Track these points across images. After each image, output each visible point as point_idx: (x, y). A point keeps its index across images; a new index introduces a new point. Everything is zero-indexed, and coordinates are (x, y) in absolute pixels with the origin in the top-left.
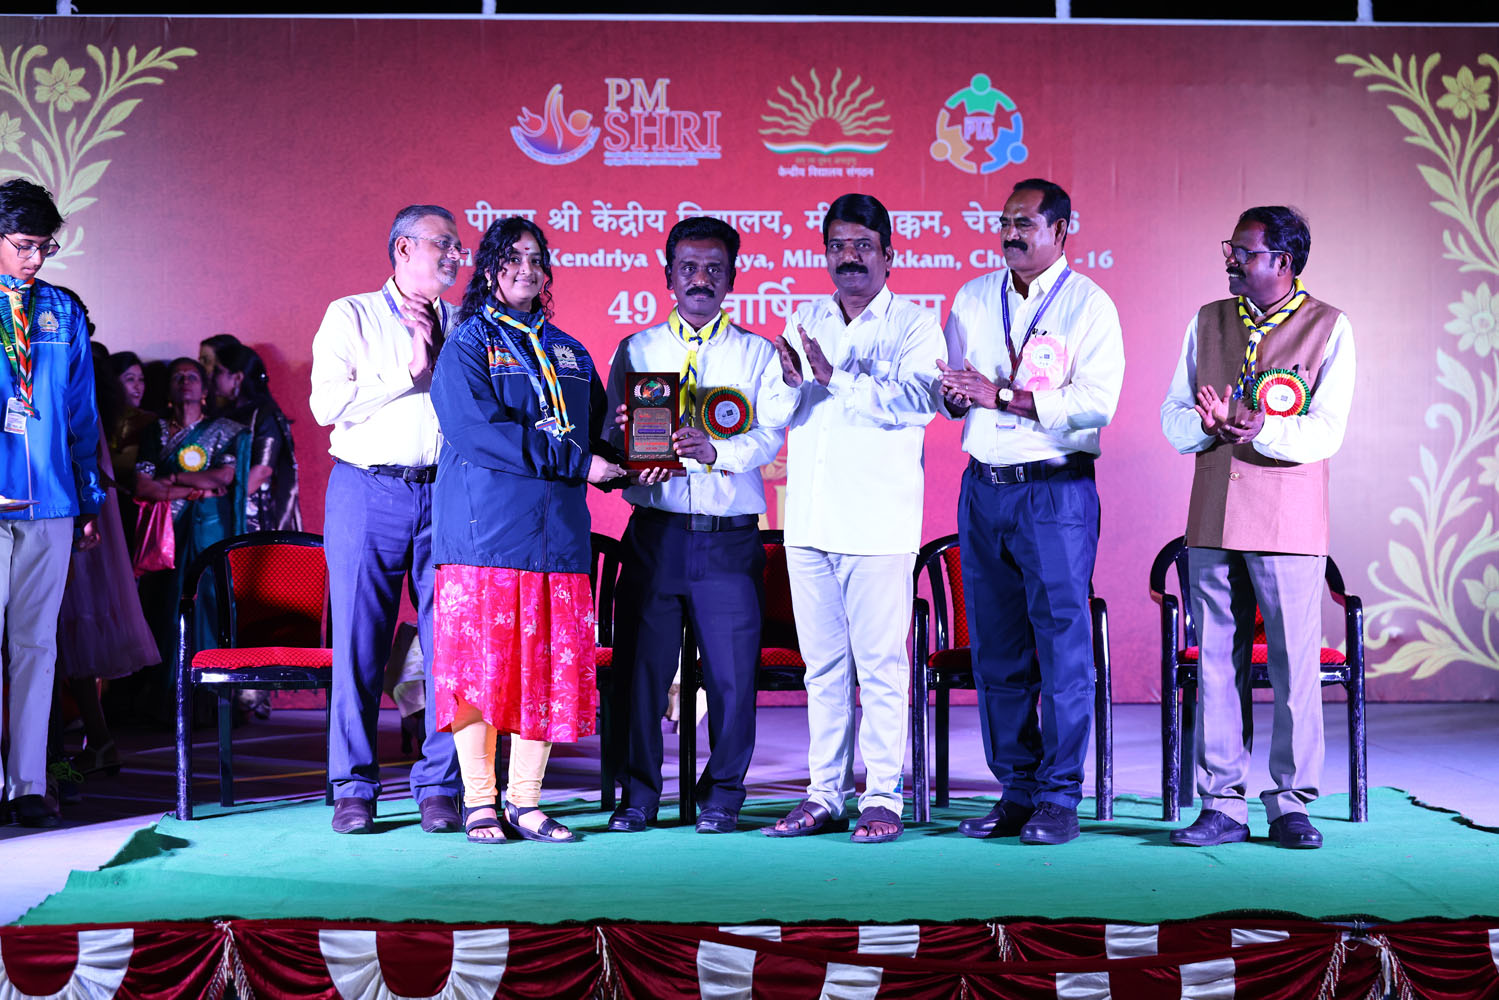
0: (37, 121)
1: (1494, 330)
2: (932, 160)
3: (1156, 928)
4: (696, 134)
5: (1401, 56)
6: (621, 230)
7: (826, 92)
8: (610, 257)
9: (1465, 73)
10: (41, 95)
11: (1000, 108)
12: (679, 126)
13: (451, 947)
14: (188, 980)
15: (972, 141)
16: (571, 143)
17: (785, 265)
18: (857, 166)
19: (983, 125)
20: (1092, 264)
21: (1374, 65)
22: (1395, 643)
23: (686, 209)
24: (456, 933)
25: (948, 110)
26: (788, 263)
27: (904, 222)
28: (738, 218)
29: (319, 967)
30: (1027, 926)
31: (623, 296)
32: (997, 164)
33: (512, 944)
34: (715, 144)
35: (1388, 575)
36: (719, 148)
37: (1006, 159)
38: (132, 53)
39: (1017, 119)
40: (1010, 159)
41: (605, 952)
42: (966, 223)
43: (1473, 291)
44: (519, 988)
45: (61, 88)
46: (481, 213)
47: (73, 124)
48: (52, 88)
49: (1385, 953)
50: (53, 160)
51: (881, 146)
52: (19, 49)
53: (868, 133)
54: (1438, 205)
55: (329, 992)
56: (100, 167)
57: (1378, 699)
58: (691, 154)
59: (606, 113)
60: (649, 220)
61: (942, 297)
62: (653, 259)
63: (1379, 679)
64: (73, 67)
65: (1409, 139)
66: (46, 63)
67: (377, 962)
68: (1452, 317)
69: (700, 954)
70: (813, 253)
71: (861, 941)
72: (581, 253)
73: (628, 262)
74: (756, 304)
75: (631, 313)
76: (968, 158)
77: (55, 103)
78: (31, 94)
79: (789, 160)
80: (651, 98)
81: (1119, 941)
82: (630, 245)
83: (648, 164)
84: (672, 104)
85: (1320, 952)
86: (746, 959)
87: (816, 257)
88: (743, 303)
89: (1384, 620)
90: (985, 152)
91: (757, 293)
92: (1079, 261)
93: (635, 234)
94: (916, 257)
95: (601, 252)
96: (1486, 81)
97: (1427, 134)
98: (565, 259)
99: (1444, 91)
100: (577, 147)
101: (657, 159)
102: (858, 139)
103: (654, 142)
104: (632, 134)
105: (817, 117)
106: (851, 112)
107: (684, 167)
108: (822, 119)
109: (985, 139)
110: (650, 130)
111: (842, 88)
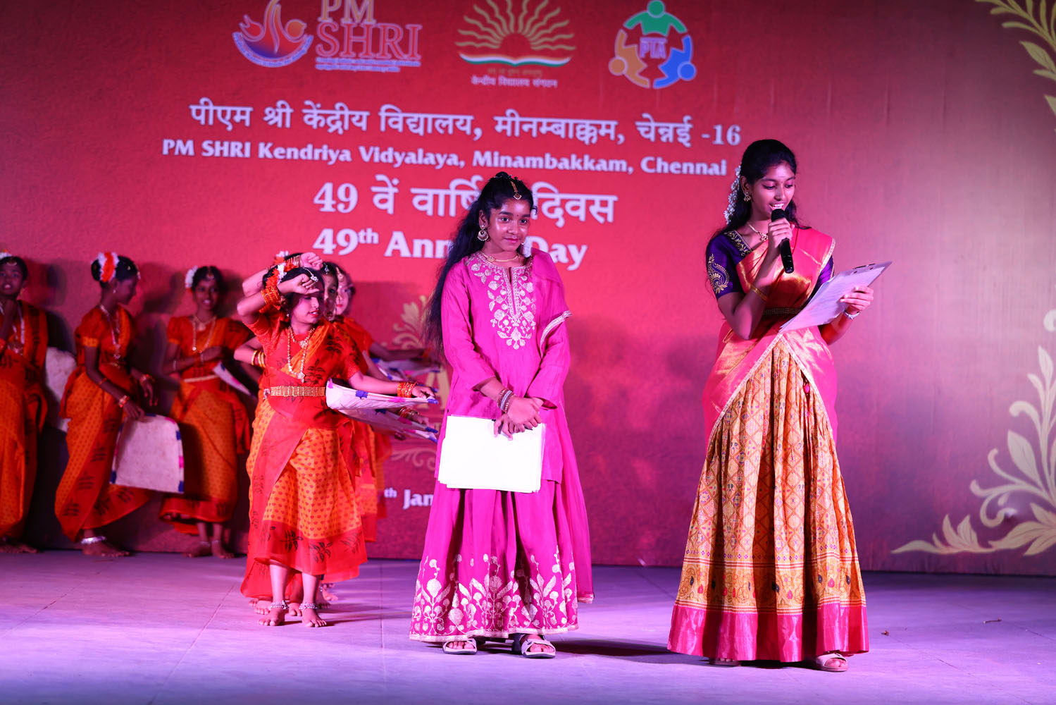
2: (614, 76)
4: (399, 44)
6: (329, 127)
7: (517, 11)
8: (317, 152)
11: (672, 30)
12: (384, 36)
15: (647, 59)
16: (286, 49)
17: (475, 164)
18: (543, 78)
19: (657, 45)
21: (1009, 5)
22: (1010, 523)
23: (388, 111)
25: (626, 30)
26: (478, 163)
27: (583, 129)
28: (434, 120)
31: (328, 187)
32: (667, 81)
34: (416, 53)
35: (1006, 460)
36: (419, 57)
37: (677, 75)
39: (688, 41)
40: (680, 76)
42: (639, 132)
46: (203, 108)
51: (566, 61)
53: (553, 48)
57: (993, 572)
58: (394, 62)
59: (319, 23)
60: (354, 120)
61: (615, 198)
62: (356, 155)
63: (994, 554)
65: (1038, 72)
70: (500, 155)
72: (292, 146)
73: (334, 157)
74: (447, 198)
75: (334, 202)
76: (643, 74)
79: (481, 69)
80: (360, 10)
82: (336, 142)
83: (355, 69)
84: (378, 16)
87: (503, 158)
88: (436, 197)
89: (1001, 502)
90: (658, 69)
91: (448, 188)
93: (341, 132)
94: (593, 161)
95: (310, 147)
97: (1053, 68)
98: (277, 152)
100: (290, 52)
101: (363, 65)
102: (545, 53)
103: (361, 50)
104: (341, 42)
105: (508, 32)
106: (539, 29)
107: (387, 73)
108: (512, 35)
109: (658, 57)
110: (358, 39)
111: (532, 7)
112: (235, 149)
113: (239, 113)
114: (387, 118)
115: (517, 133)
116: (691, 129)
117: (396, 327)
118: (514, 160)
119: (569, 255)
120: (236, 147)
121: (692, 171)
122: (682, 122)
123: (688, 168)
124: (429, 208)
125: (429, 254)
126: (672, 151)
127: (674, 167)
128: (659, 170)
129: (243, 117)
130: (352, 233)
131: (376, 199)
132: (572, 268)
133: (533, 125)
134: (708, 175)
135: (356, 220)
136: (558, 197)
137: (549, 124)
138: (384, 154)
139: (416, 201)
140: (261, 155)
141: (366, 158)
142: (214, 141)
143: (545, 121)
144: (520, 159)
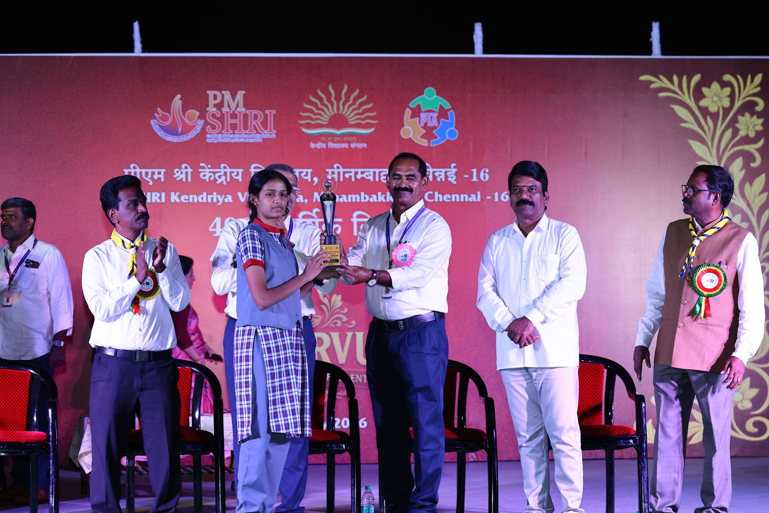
2: (402, 138)
4: (261, 123)
5: (678, 76)
6: (217, 180)
7: (338, 98)
8: (210, 197)
9: (715, 86)
11: (441, 107)
12: (251, 119)
15: (425, 127)
16: (186, 129)
17: (314, 201)
18: (356, 143)
19: (432, 117)
20: (496, 199)
21: (662, 81)
23: (255, 168)
25: (411, 108)
26: (316, 199)
32: (439, 141)
34: (272, 129)
36: (275, 132)
37: (446, 137)
39: (452, 114)
40: (448, 137)
46: (133, 171)
51: (372, 130)
53: (363, 122)
58: (258, 135)
59: (208, 111)
60: (233, 175)
62: (236, 198)
65: (683, 125)
72: (193, 194)
73: (221, 200)
76: (422, 137)
79: (316, 139)
80: (234, 102)
82: (222, 190)
83: (232, 142)
84: (246, 106)
90: (433, 134)
92: (489, 198)
93: (225, 183)
95: (205, 194)
96: (727, 90)
97: (693, 122)
98: (183, 198)
99: (703, 96)
100: (190, 131)
101: (238, 138)
102: (358, 126)
103: (237, 129)
104: (223, 124)
105: (333, 113)
106: (353, 111)
107: (253, 143)
108: (336, 114)
109: (432, 125)
110: (234, 121)
111: (348, 96)
112: (155, 197)
113: (156, 173)
115: (342, 180)
116: (456, 172)
120: (156, 195)
121: (458, 200)
122: (451, 168)
123: (456, 197)
126: (444, 187)
127: (446, 198)
128: (436, 200)
129: (159, 176)
133: (351, 173)
134: (469, 202)
137: (362, 173)
140: (172, 201)
141: (242, 200)
143: (359, 170)
144: (344, 197)
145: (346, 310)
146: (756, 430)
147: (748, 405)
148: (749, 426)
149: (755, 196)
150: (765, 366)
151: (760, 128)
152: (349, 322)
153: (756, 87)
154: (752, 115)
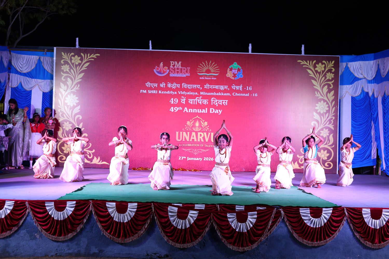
0: (72, 66)
1: (324, 109)
2: (226, 77)
3: (244, 206)
4: (186, 71)
5: (309, 61)
6: (172, 87)
7: (208, 65)
8: (170, 92)
9: (320, 64)
10: (73, 61)
11: (238, 68)
12: (183, 70)
13: (128, 206)
14: (84, 210)
15: (234, 74)
16: (164, 72)
18: (213, 78)
19: (236, 71)
20: (254, 96)
21: (304, 62)
23: (183, 84)
24: (129, 203)
25: (229, 68)
26: (201, 94)
27: (221, 87)
28: (193, 86)
29: (106, 208)
30: (222, 205)
31: (172, 99)
32: (237, 78)
33: (138, 205)
36: (190, 74)
38: (89, 55)
39: (241, 70)
40: (240, 77)
41: (153, 208)
42: (232, 88)
43: (320, 102)
44: (139, 213)
45: (76, 60)
46: (148, 84)
47: (78, 66)
48: (75, 60)
49: (282, 212)
50: (75, 73)
51: (218, 74)
52: (69, 53)
53: (215, 72)
54: (315, 87)
55: (108, 212)
56: (83, 74)
57: (302, 172)
58: (185, 75)
59: (170, 67)
60: (177, 86)
61: (228, 101)
62: (178, 93)
64: (78, 57)
65: (310, 75)
66: (74, 56)
67: (115, 208)
68: (317, 106)
69: (169, 208)
71: (195, 207)
72: (165, 91)
73: (173, 93)
74: (195, 101)
75: (173, 102)
76: (233, 77)
77: (75, 63)
78: (71, 61)
79: (202, 76)
80: (178, 65)
81: (238, 208)
82: (174, 90)
84: (182, 66)
85: (271, 211)
86: (176, 209)
87: (206, 93)
88: (193, 101)
90: (236, 76)
91: (195, 99)
92: (251, 95)
93: (175, 88)
94: (223, 93)
95: (169, 91)
96: (324, 65)
97: (313, 74)
98: (162, 92)
99: (316, 67)
102: (214, 73)
103: (178, 73)
104: (175, 71)
106: (212, 68)
107: (184, 77)
108: (208, 69)
109: (236, 73)
110: (178, 70)
111: (211, 64)
112: (154, 92)
113: (155, 85)
114: (184, 86)
115: (209, 88)
116: (242, 87)
117: (186, 126)
118: (208, 93)
119: (219, 112)
122: (240, 86)
123: (242, 95)
124: (192, 103)
125: (192, 112)
126: (239, 91)
128: (236, 95)
130: (177, 108)
131: (182, 101)
132: (219, 114)
133: (211, 87)
134: (245, 96)
135: (178, 105)
136: (217, 101)
137: (215, 87)
138: (183, 92)
139: (189, 101)
140: (159, 93)
141: (180, 93)
142: (150, 90)
143: (214, 86)
144: (209, 93)
145: (208, 126)
146: (328, 166)
147: (326, 158)
148: (326, 164)
149: (330, 97)
150: (332, 147)
151: (333, 77)
152: (209, 130)
153: (332, 65)
154: (331, 74)
